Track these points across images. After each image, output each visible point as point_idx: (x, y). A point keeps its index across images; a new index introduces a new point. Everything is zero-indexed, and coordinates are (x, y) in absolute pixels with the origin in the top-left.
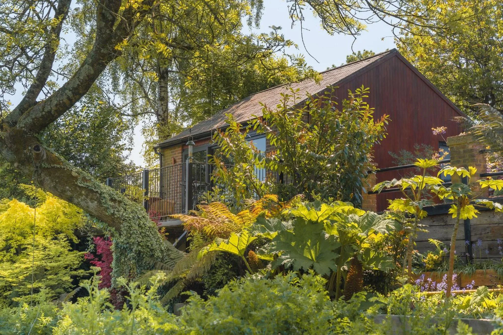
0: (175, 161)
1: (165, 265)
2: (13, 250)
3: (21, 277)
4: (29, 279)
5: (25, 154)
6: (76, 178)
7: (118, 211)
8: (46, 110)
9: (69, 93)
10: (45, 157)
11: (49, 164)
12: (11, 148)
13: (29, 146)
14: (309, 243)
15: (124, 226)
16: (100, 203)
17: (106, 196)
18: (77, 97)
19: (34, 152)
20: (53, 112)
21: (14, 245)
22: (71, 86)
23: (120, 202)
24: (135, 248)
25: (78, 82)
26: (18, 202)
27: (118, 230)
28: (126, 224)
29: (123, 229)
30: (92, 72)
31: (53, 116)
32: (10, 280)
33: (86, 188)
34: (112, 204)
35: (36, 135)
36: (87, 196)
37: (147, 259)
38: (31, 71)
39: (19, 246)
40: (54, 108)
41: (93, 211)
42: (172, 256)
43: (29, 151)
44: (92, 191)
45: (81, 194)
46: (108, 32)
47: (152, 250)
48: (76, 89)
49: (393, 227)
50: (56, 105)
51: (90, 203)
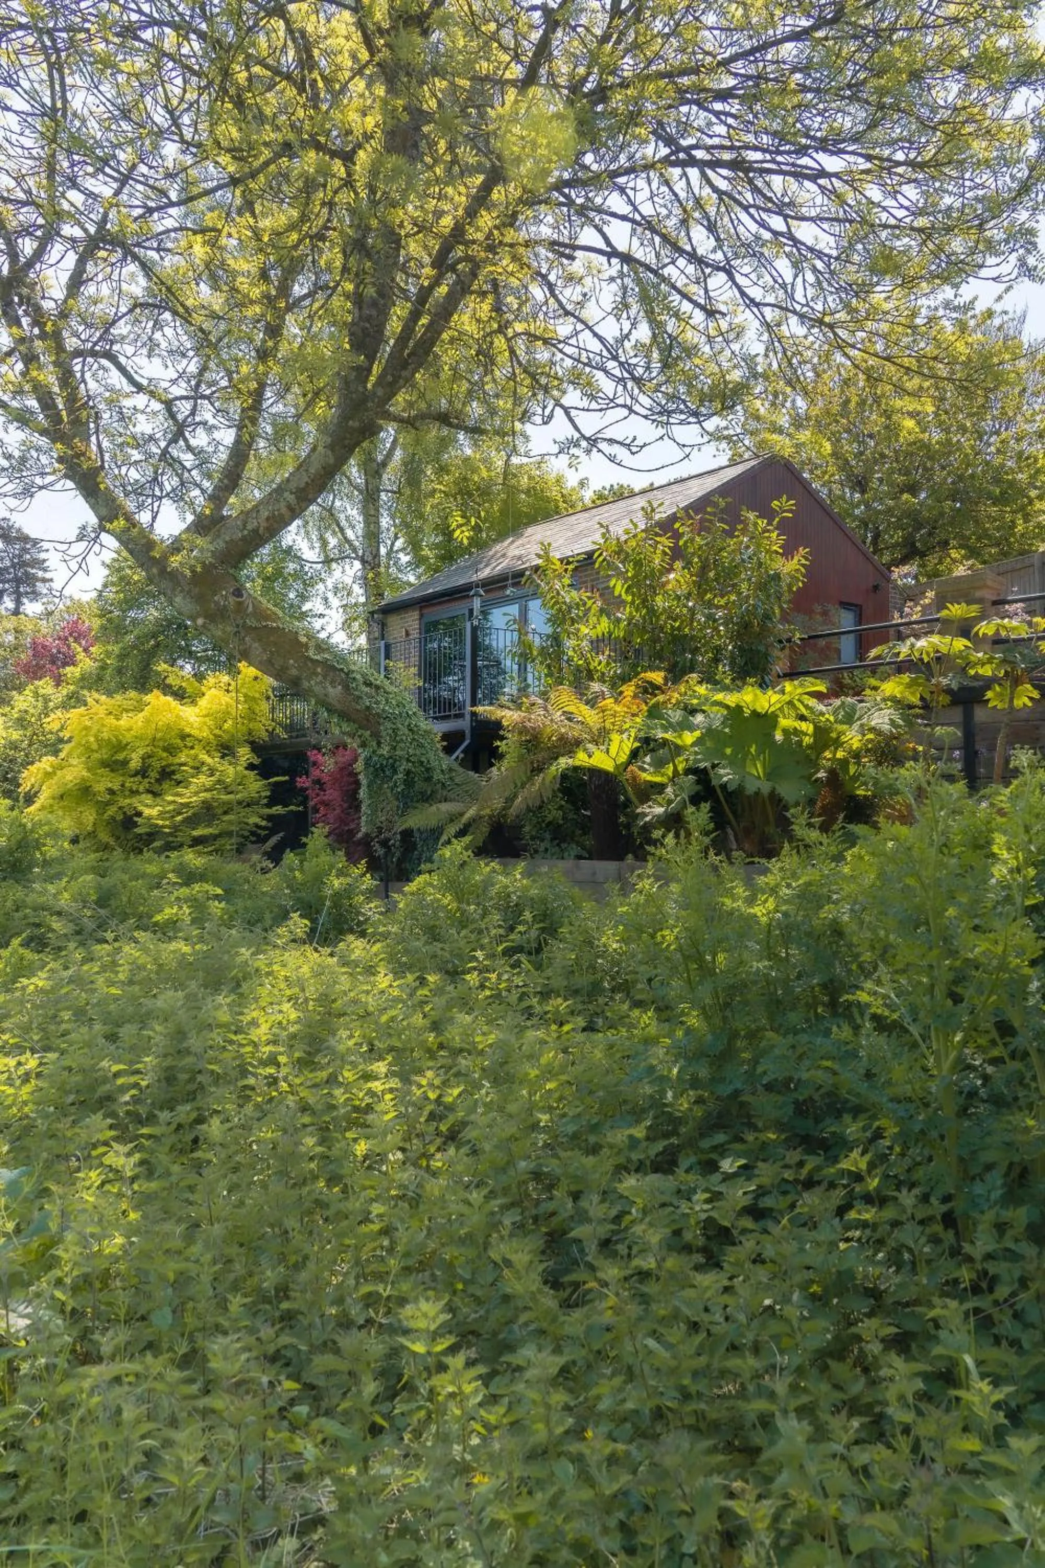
0: (407, 634)
1: (451, 795)
2: (154, 775)
3: (179, 818)
4: (192, 821)
5: (217, 603)
6: (306, 646)
7: (377, 703)
8: (249, 527)
9: (291, 498)
10: (250, 609)
11: (258, 621)
12: (189, 592)
13: (222, 589)
14: (753, 750)
15: (385, 728)
16: (346, 688)
17: (358, 677)
18: (303, 505)
19: (232, 599)
20: (261, 531)
21: (157, 765)
22: (293, 485)
23: (377, 688)
24: (404, 766)
25: (306, 479)
26: (162, 698)
27: (376, 735)
28: (389, 725)
29: (384, 734)
30: (332, 461)
31: (261, 538)
32: (160, 822)
33: (324, 663)
34: (367, 689)
35: (232, 571)
36: (325, 677)
37: (420, 785)
38: (189, 471)
39: (163, 769)
40: (264, 524)
41: (335, 703)
42: (457, 780)
43: (223, 598)
44: (333, 668)
45: (315, 674)
46: (361, 389)
47: (428, 770)
48: (303, 490)
49: (901, 722)
50: (268, 519)
51: (330, 690)
